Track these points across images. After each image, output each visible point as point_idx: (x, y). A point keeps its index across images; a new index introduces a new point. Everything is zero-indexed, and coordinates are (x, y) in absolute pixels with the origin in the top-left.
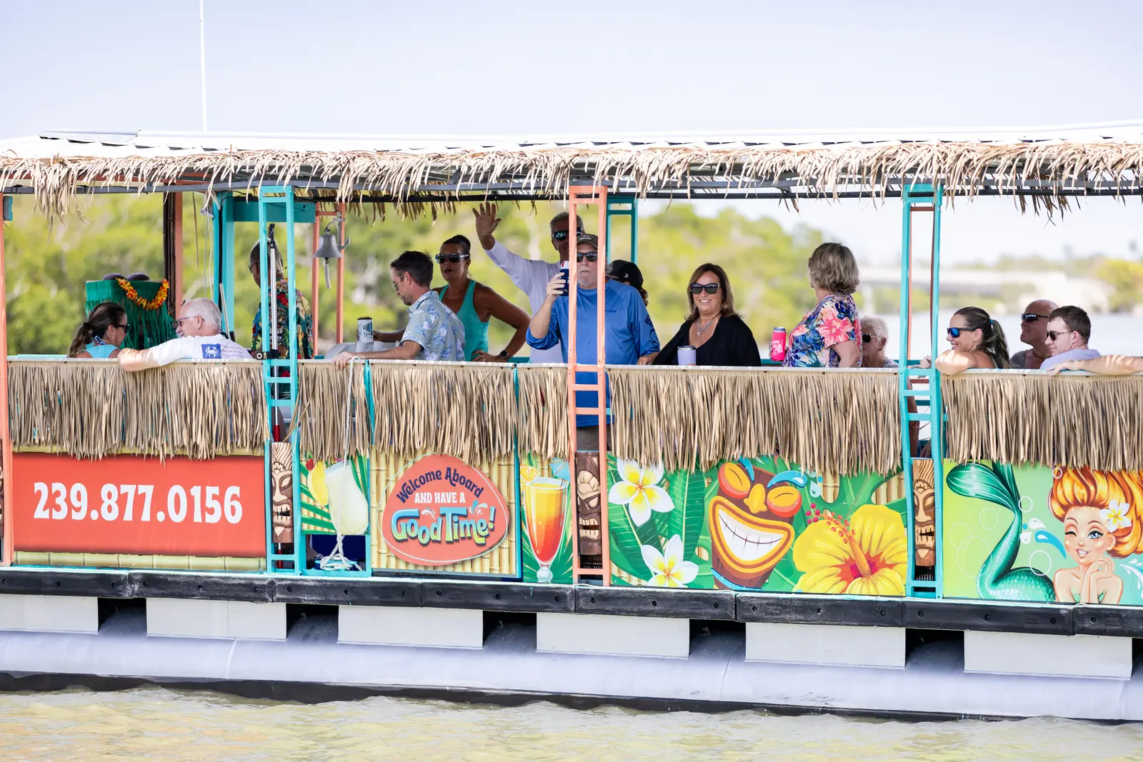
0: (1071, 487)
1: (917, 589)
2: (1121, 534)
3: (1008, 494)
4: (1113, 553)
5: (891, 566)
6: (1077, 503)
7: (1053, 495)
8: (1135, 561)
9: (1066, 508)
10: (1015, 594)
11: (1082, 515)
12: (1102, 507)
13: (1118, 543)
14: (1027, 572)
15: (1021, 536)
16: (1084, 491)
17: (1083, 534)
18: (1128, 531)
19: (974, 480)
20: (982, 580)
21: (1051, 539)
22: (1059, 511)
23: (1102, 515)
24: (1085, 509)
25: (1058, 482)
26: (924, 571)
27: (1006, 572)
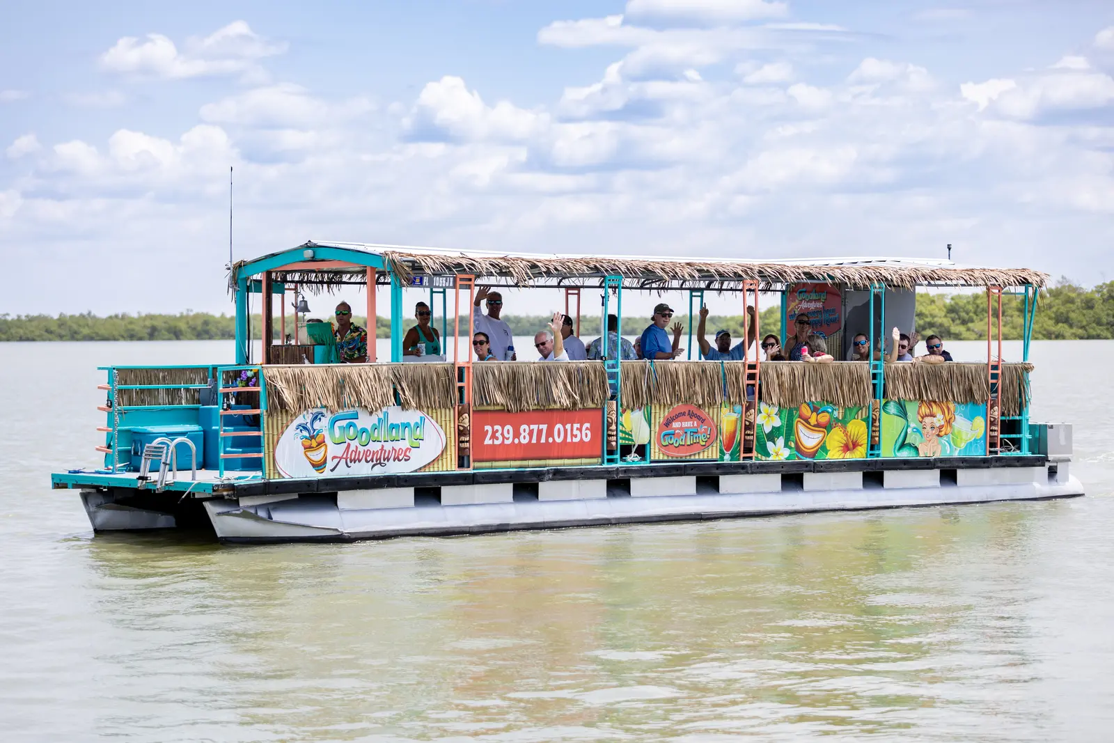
0: (925, 410)
1: (871, 455)
2: (941, 427)
3: (903, 413)
4: (938, 435)
5: (861, 446)
6: (926, 416)
7: (918, 413)
8: (945, 438)
9: (923, 418)
10: (906, 454)
11: (927, 420)
12: (934, 417)
13: (940, 431)
14: (910, 445)
15: (908, 431)
16: (929, 411)
17: (928, 428)
18: (942, 426)
19: (892, 408)
20: (895, 449)
21: (918, 431)
22: (921, 419)
23: (935, 420)
24: (929, 418)
25: (920, 407)
26: (873, 446)
27: (903, 446)
